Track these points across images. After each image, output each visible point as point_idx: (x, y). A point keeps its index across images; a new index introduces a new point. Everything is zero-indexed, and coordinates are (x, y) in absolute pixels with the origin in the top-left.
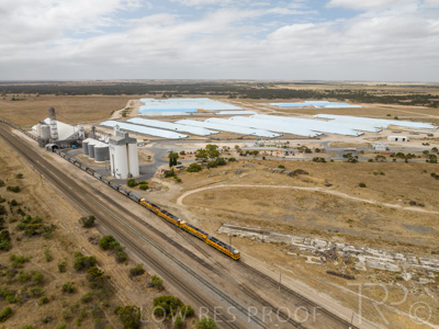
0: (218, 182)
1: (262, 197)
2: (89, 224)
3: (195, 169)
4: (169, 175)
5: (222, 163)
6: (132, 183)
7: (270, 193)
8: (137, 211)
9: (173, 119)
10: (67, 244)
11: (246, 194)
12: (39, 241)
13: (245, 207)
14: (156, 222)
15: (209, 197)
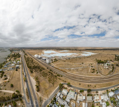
0: (57, 63)
1: (62, 64)
2: (48, 68)
3: (54, 62)
4: (52, 62)
5: (57, 61)
6: (49, 64)
7: (63, 64)
8: (51, 67)
9: (49, 54)
10: (47, 70)
11: (61, 64)
12: (44, 70)
13: (61, 66)
14: (53, 68)
15: (57, 65)
